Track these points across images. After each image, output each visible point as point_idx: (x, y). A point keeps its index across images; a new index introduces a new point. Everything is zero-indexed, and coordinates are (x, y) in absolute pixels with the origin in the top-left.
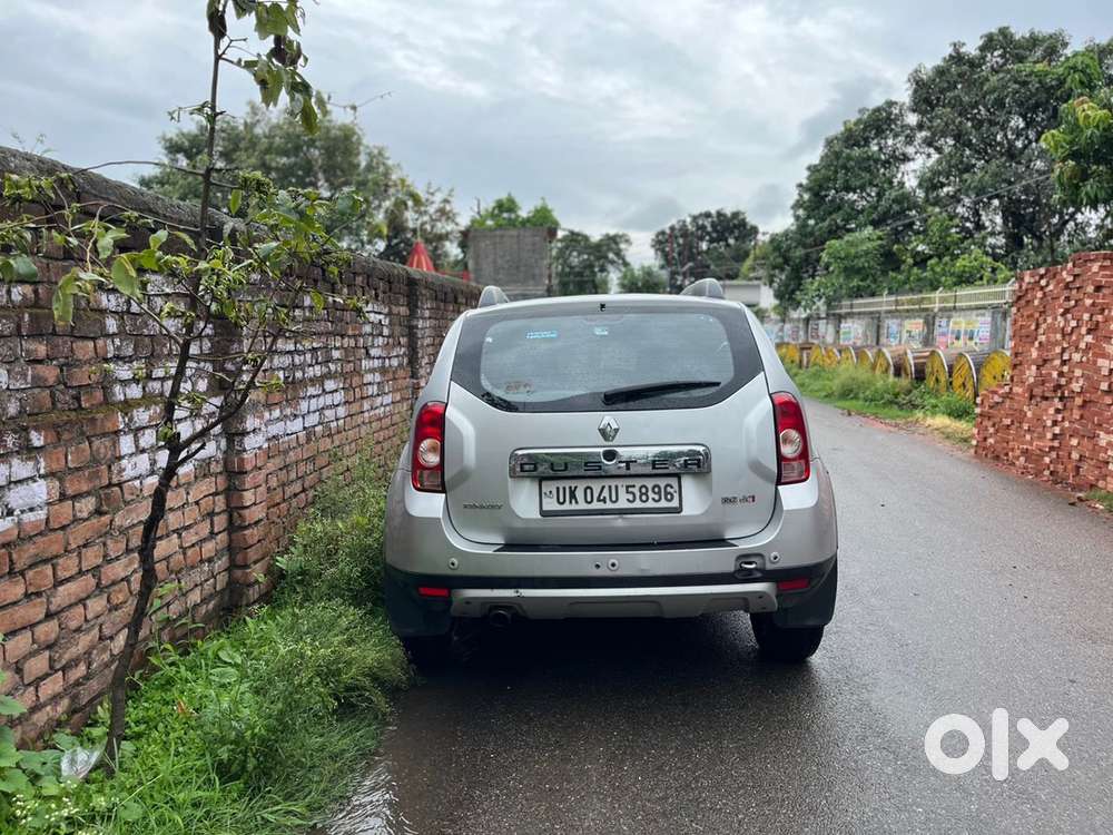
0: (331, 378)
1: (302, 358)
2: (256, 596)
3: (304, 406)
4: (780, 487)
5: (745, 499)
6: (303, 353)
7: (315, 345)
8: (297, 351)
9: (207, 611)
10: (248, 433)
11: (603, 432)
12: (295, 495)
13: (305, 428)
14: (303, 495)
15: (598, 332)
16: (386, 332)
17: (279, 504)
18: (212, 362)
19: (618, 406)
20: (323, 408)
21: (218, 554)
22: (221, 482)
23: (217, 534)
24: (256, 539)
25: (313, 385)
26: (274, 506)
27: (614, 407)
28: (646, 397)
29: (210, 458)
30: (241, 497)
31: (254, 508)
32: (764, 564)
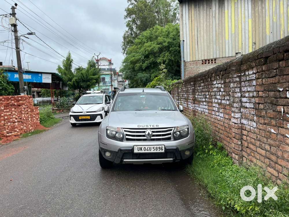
16: (222, 90)
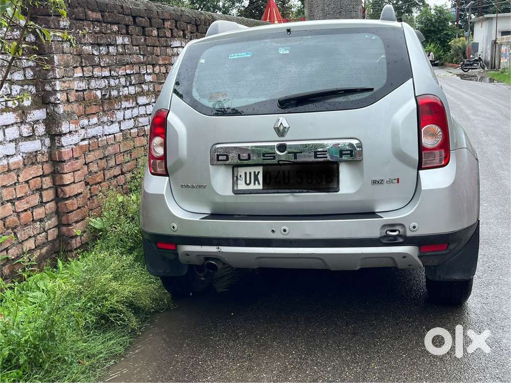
0: (143, 95)
1: (117, 81)
2: (78, 245)
3: (119, 115)
4: (420, 171)
5: (390, 181)
6: (118, 77)
7: (128, 72)
8: (111, 76)
9: (41, 254)
10: (65, 134)
11: (277, 130)
12: (115, 177)
13: (121, 131)
14: (121, 176)
15: (282, 51)
17: (101, 182)
18: (36, 85)
19: (290, 110)
20: (137, 117)
21: (48, 216)
22: (48, 168)
23: (46, 203)
24: (76, 207)
25: (126, 101)
26: (96, 184)
27: (287, 110)
28: (313, 102)
29: (36, 152)
30: (62, 178)
31: (73, 186)
32: (405, 232)
